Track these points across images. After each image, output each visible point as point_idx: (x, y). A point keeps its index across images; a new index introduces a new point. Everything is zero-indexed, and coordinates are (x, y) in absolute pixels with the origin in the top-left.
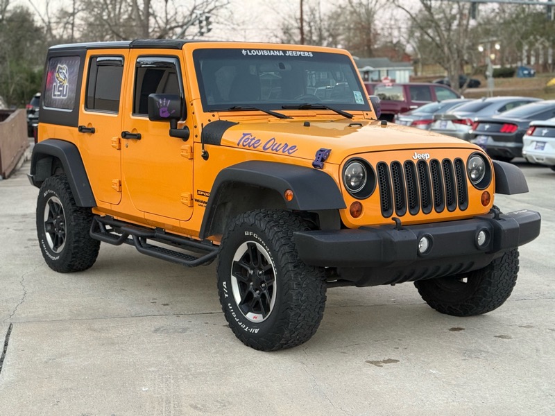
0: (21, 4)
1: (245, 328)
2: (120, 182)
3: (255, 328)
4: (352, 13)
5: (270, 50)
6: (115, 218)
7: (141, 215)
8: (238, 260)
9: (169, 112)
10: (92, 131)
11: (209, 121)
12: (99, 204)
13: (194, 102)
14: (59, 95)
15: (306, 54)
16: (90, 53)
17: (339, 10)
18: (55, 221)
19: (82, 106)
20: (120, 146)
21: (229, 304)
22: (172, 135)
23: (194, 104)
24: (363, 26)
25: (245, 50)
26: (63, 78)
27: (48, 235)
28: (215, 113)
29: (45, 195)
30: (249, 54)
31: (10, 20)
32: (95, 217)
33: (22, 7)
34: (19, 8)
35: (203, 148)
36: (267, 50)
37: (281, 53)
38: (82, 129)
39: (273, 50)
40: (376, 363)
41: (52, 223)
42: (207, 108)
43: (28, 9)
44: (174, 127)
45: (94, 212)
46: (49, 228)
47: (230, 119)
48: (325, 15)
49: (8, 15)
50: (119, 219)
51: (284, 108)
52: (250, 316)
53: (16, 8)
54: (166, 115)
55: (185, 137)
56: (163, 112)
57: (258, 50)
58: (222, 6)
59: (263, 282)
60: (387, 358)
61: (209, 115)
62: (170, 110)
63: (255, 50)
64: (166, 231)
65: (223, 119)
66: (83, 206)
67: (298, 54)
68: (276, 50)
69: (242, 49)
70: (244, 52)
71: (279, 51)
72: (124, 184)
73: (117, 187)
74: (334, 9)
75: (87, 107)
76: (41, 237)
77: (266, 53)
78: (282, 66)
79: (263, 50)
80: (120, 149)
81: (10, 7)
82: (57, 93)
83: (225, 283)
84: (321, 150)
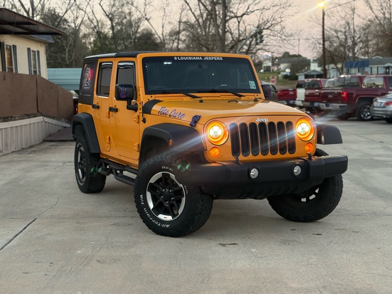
0: (147, 28)
1: (158, 224)
2: (109, 137)
3: (166, 224)
4: (378, 25)
5: (193, 57)
6: (110, 159)
7: (118, 157)
8: (153, 182)
9: (126, 95)
10: (98, 107)
11: (149, 100)
12: (102, 151)
13: (140, 89)
14: (86, 87)
15: (218, 59)
16: (100, 61)
17: (369, 23)
18: (83, 162)
19: (95, 93)
20: (109, 116)
21: (145, 209)
22: (128, 108)
23: (140, 90)
24: (386, 34)
25: (176, 57)
26: (88, 76)
27: (80, 170)
28: (153, 95)
29: (78, 146)
30: (179, 59)
31: (140, 38)
32: (101, 160)
33: (147, 29)
34: (146, 30)
35: (143, 116)
36: (191, 57)
37: (201, 58)
38: (94, 107)
39: (195, 57)
40: (224, 245)
41: (81, 163)
42: (147, 92)
43: (151, 30)
44: (129, 103)
45: (101, 156)
46: (81, 166)
47: (160, 99)
48: (357, 26)
49: (138, 35)
50: (112, 160)
51: (199, 92)
52: (161, 217)
53: (144, 30)
54: (124, 97)
55: (136, 110)
56: (122, 95)
57: (185, 57)
58: (277, 24)
59: (172, 197)
60: (233, 243)
61: (149, 97)
62: (126, 94)
63: (183, 57)
64: (131, 167)
65: (157, 99)
66: (93, 152)
67: (213, 58)
68: (197, 57)
69: (174, 57)
70: (175, 58)
71: (199, 57)
72: (111, 139)
73: (108, 141)
74: (365, 22)
75: (97, 94)
76: (77, 172)
77: (190, 58)
78: (200, 67)
79: (188, 57)
80: (109, 118)
81: (139, 30)
82: (86, 85)
83: (142, 196)
84: (195, 116)
